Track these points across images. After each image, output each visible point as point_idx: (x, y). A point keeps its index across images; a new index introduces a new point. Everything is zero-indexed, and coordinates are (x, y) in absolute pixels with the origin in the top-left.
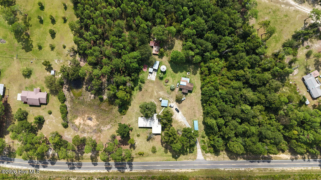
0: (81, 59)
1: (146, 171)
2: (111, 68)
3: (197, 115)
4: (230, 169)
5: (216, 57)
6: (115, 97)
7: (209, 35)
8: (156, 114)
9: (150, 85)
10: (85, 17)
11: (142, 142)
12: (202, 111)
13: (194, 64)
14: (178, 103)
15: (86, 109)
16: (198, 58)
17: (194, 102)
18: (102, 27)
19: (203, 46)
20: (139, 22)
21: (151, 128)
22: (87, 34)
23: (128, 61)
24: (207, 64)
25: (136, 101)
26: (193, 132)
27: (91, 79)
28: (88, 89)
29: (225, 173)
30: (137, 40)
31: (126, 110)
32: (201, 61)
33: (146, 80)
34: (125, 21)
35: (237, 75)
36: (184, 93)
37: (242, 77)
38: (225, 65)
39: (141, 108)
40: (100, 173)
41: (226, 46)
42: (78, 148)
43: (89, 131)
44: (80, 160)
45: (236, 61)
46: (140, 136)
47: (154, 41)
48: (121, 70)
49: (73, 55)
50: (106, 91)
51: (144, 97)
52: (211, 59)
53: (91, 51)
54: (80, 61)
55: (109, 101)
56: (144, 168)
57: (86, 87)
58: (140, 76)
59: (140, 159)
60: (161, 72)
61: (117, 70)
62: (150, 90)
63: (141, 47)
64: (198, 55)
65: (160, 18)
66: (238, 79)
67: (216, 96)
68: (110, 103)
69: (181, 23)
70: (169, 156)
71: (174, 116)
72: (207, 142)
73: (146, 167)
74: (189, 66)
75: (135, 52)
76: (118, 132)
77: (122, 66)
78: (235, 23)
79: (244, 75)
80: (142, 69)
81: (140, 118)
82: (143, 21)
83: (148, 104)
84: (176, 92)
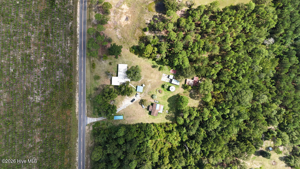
0: (184, 11)
1: (77, 70)
2: (174, 40)
3: (128, 119)
4: (77, 148)
5: (182, 138)
6: (147, 43)
7: (203, 132)
8: (130, 81)
9: (157, 76)
10: (223, 16)
12: (132, 123)
13: (176, 118)
14: (140, 101)
15: (137, 15)
16: (182, 122)
17: (140, 116)
18: (213, 32)
19: (192, 127)
20: (217, 68)
21: (117, 76)
22: (207, 18)
23: (180, 56)
24: (175, 130)
25: (143, 62)
26: (113, 114)
27: (164, 20)
28: (155, 17)
29: (73, 143)
30: (200, 64)
31: (135, 52)
32: (178, 124)
33: (162, 72)
34: (218, 54)
35: (164, 157)
36: (149, 107)
37: (163, 161)
38: (174, 146)
39: (136, 67)
40: (76, 27)
41: (191, 148)
42: (100, 7)
43: (116, 18)
44: (89, 9)
45: (177, 156)
46: (110, 65)
47: (198, 81)
48: (172, 49)
49: (187, 4)
50: (153, 35)
51: (146, 70)
52: (180, 133)
53: (191, 22)
54: (182, 11)
55: (143, 37)
56: (80, 68)
57: (157, 16)
58: (166, 67)
59: (88, 65)
60: (169, 87)
61: (172, 45)
62: (152, 75)
63: (193, 68)
64: (184, 121)
65: (220, 87)
66: (161, 157)
67: (145, 137)
68: (141, 38)
69: (214, 106)
70: (91, 91)
71: (128, 97)
72: (103, 127)
73: (82, 70)
74: (174, 113)
75: (188, 63)
76: (114, 45)
77: (176, 50)
78: (213, 157)
79: (164, 164)
80: (172, 68)
81: (126, 65)
82: (218, 71)
83: (140, 74)
84: (150, 99)
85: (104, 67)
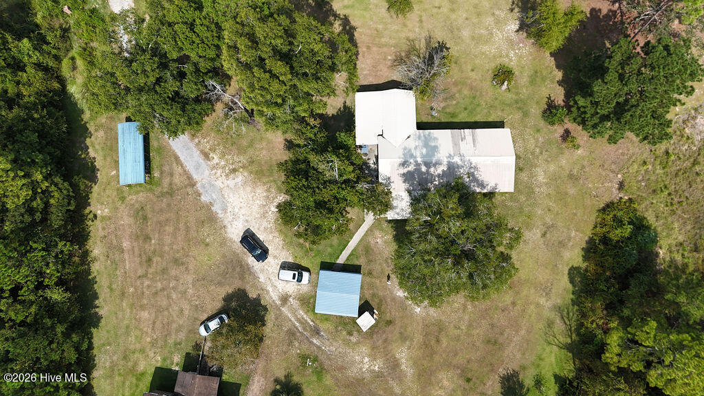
3: (126, 220)
8: (391, 215)
11: (477, 39)
12: (96, 249)
14: (252, 294)
17: (143, 308)
21: (421, 126)
25: (538, 305)
31: (605, 240)
36: (208, 369)
46: (490, 75)
51: (480, 332)
62: (447, 381)
71: (275, 208)
72: (73, 59)
81: (505, 185)
83: (457, 289)
84: (266, 371)
85: (473, 38)
